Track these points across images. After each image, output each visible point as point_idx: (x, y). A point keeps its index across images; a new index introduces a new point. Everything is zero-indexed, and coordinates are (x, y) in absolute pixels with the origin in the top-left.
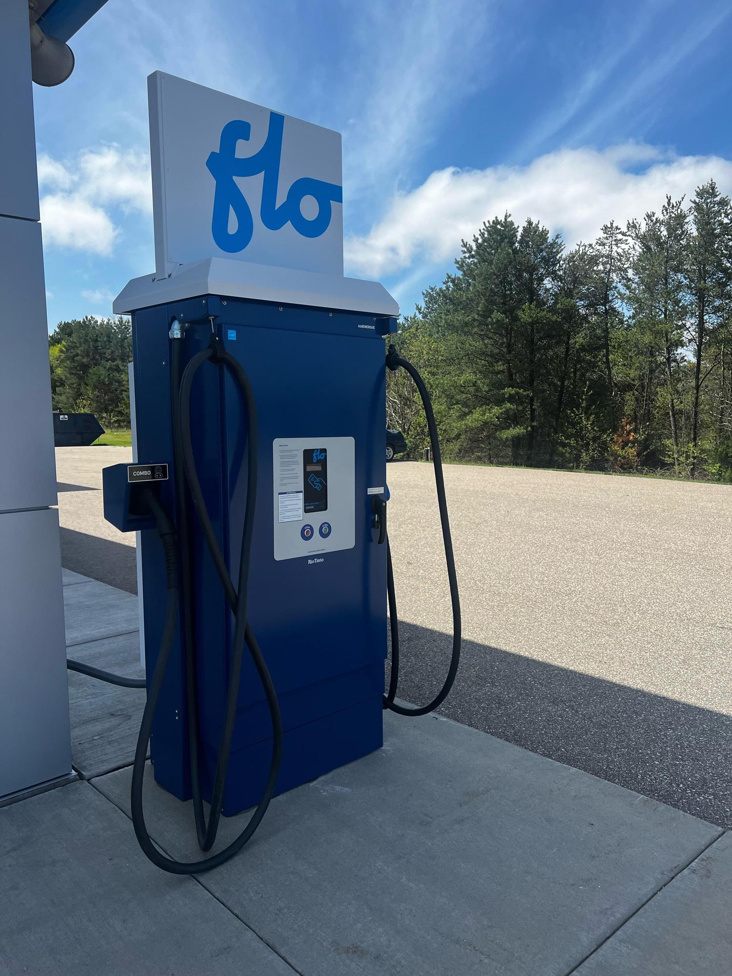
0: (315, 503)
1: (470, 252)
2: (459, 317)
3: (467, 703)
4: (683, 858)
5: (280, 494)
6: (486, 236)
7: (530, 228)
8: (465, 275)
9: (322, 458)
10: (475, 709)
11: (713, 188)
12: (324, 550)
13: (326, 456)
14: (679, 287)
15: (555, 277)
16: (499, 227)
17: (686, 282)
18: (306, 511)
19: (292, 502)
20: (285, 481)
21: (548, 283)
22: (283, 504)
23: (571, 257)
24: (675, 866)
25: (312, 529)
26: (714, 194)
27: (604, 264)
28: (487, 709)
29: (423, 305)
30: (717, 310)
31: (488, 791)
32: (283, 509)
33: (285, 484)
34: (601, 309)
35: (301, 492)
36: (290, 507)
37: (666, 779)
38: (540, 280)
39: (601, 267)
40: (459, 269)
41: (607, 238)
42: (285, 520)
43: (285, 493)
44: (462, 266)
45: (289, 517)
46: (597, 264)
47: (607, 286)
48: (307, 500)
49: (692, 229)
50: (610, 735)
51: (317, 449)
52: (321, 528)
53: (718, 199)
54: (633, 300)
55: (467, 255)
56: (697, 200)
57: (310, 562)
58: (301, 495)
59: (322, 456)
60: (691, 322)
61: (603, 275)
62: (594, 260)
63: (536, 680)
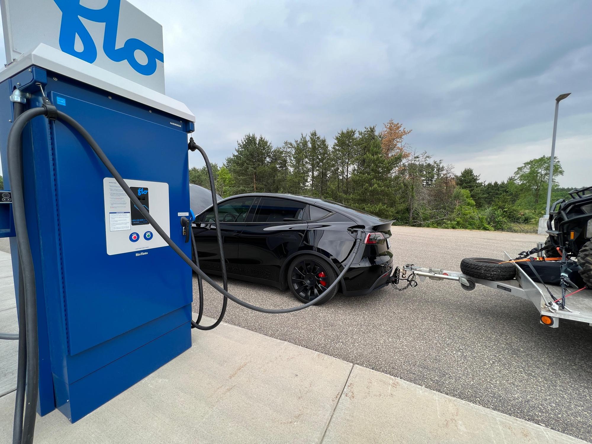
0: (140, 220)
1: (241, 147)
2: (238, 168)
3: (238, 312)
4: (340, 388)
5: (110, 213)
6: (247, 141)
7: (261, 140)
8: (239, 154)
9: (145, 194)
10: (241, 315)
11: (315, 134)
12: (148, 247)
13: (148, 192)
14: (306, 162)
15: (269, 156)
16: (250, 138)
17: (309, 161)
18: (133, 224)
19: (120, 219)
20: (114, 205)
21: (268, 159)
22: (114, 220)
23: (275, 151)
24: (337, 394)
25: (138, 235)
26: (316, 136)
27: (285, 154)
28: (247, 314)
29: (226, 163)
30: (317, 170)
31: (246, 365)
32: (113, 223)
33: (116, 207)
34: (284, 168)
35: (129, 213)
36: (119, 222)
37: (323, 338)
38: (265, 158)
39: (284, 155)
40: (237, 152)
41: (285, 146)
42: (116, 230)
43: (116, 213)
44: (238, 151)
45: (118, 228)
46: (283, 154)
47: (285, 161)
48: (133, 217)
49: (310, 145)
50: (298, 319)
51: (141, 188)
52: (145, 234)
53: (317, 137)
54: (293, 166)
55: (240, 148)
56: (311, 137)
57: (137, 255)
58: (129, 215)
59: (145, 192)
60: (310, 173)
61: (284, 157)
62: (281, 153)
63: (267, 297)
